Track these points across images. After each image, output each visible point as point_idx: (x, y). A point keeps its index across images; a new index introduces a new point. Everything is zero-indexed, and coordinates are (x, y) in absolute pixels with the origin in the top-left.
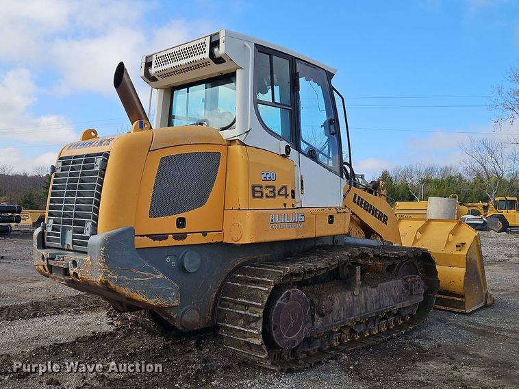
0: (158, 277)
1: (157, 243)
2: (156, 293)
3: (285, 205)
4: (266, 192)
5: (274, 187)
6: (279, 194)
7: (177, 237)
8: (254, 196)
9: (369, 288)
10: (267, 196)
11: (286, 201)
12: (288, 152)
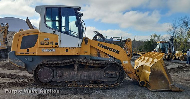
0: (20, 61)
1: (22, 55)
2: (19, 65)
3: (52, 46)
4: (46, 43)
5: (48, 42)
6: (50, 44)
7: (26, 53)
8: (41, 44)
9: (84, 72)
10: (46, 44)
11: (53, 45)
12: (54, 33)
